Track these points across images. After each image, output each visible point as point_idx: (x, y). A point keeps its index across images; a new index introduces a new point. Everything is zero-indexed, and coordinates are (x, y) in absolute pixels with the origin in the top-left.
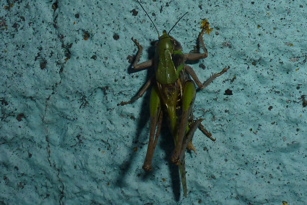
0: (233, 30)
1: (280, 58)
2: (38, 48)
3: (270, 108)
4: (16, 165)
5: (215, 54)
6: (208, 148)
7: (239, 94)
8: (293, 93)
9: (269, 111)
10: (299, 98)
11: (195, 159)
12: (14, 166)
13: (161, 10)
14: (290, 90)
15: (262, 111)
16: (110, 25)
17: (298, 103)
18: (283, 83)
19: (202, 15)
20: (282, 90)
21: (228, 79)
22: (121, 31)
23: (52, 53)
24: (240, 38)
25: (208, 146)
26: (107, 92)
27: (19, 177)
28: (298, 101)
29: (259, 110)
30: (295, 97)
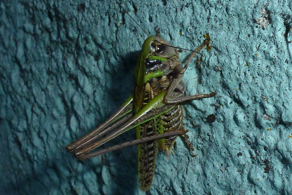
0: (226, 57)
2: (108, 5)
3: (240, 154)
5: (209, 73)
7: (219, 124)
8: (260, 152)
9: (237, 157)
10: (263, 160)
13: (182, 9)
14: (257, 147)
15: (232, 153)
16: (148, 6)
17: (262, 165)
19: (208, 29)
21: (215, 105)
22: (153, 15)
23: (114, 14)
29: (229, 150)
30: (260, 157)
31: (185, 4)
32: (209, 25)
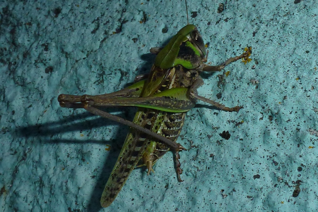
0: (270, 70)
1: (300, 124)
2: (101, 13)
3: (257, 177)
4: (15, 110)
5: (238, 87)
6: (170, 186)
7: (235, 142)
8: (291, 171)
9: (253, 179)
10: (294, 181)
11: (151, 191)
12: (13, 110)
13: (218, 22)
14: (289, 166)
15: (246, 175)
16: (167, 17)
17: (289, 187)
18: (286, 155)
19: (251, 43)
20: (281, 163)
21: (234, 121)
22: (172, 26)
23: (108, 22)
24: (271, 81)
25: (171, 184)
26: (124, 78)
27: (9, 121)
28: (290, 184)
29: (243, 170)
30: (290, 178)
31: (225, 18)
32: (254, 38)
